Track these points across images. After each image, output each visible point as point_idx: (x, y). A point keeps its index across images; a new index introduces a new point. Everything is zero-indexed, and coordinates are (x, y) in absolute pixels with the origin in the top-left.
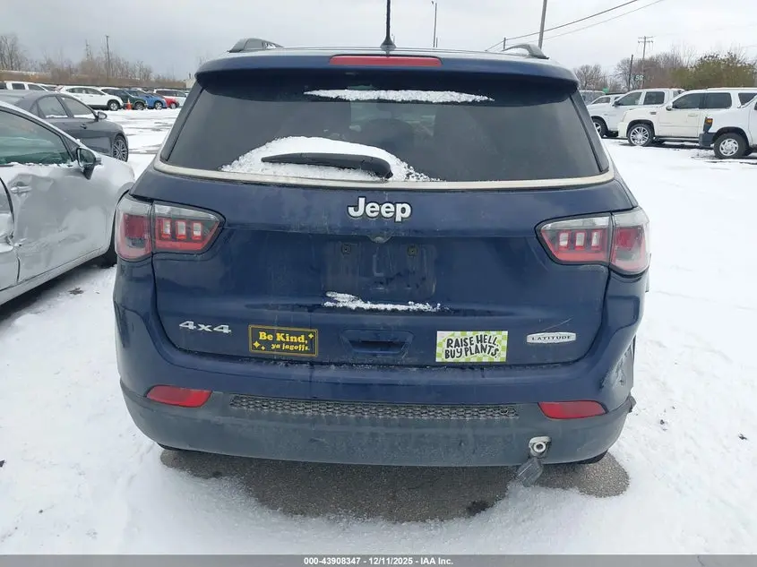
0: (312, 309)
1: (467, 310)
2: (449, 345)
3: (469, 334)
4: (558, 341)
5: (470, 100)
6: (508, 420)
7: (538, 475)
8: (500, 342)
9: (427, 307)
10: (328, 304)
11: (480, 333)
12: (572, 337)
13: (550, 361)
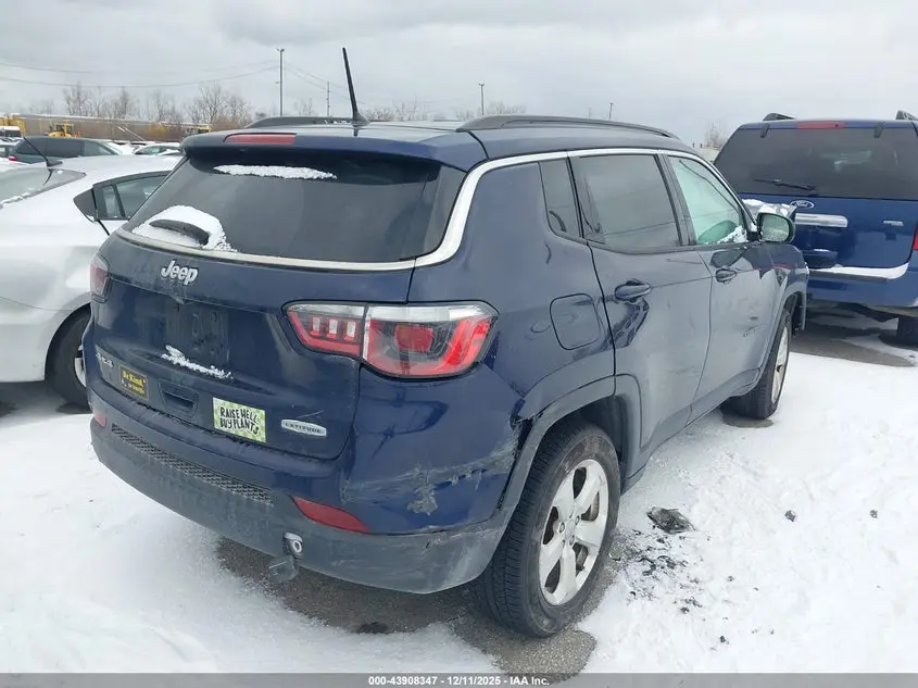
0: (152, 357)
1: (242, 383)
2: (222, 413)
3: (236, 406)
4: (309, 433)
5: (315, 177)
6: (265, 505)
7: (293, 576)
8: (259, 420)
9: (219, 374)
10: (165, 356)
11: (244, 407)
12: (322, 432)
13: (305, 453)
